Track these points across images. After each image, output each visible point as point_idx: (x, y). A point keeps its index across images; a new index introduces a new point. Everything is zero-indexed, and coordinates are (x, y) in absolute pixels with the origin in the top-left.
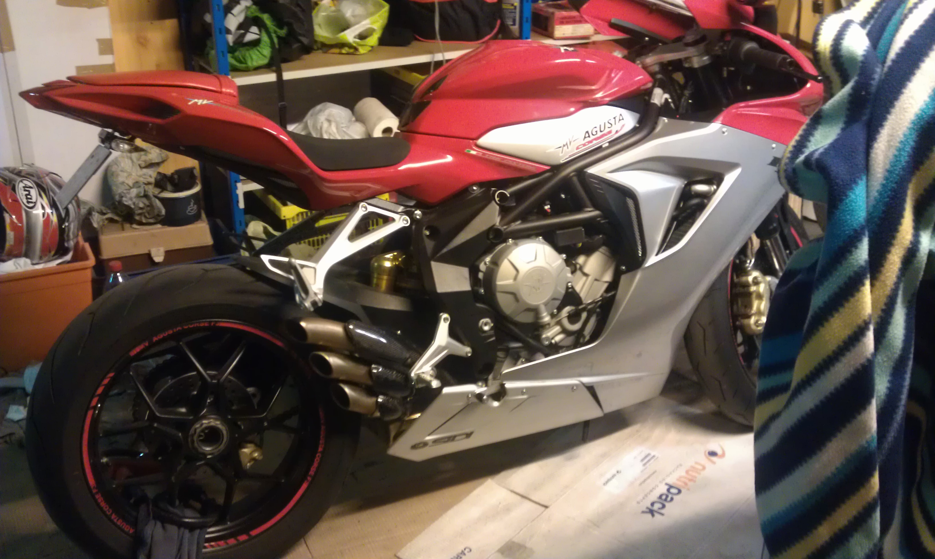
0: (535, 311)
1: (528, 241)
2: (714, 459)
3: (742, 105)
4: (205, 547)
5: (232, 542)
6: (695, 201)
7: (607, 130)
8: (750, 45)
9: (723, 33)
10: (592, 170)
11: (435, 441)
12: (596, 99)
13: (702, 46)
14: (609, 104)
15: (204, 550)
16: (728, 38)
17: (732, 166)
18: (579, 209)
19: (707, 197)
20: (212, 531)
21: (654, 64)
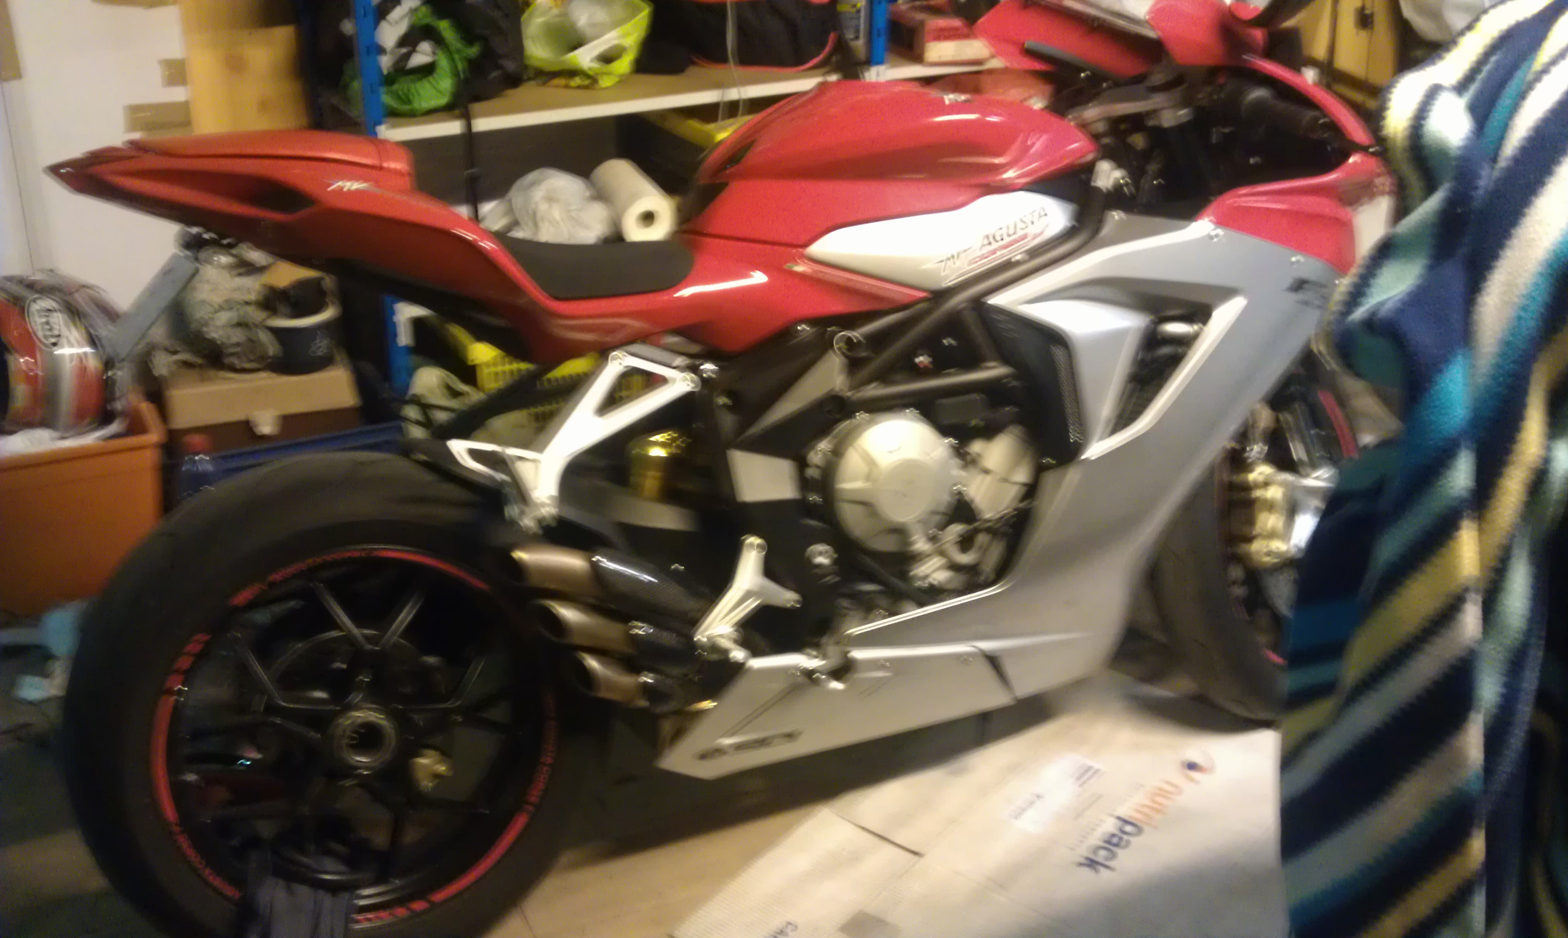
0: (900, 532)
1: (888, 415)
2: (1194, 774)
3: (1243, 191)
4: (357, 922)
5: (401, 912)
6: (1166, 350)
7: (1020, 233)
8: (1258, 93)
9: (1212, 73)
10: (998, 300)
11: (739, 747)
12: (1003, 180)
13: (1177, 93)
14: (1024, 188)
15: (357, 927)
16: (1221, 80)
17: (1227, 293)
18: (973, 362)
19: (1185, 343)
20: (368, 895)
21: (1098, 120)
